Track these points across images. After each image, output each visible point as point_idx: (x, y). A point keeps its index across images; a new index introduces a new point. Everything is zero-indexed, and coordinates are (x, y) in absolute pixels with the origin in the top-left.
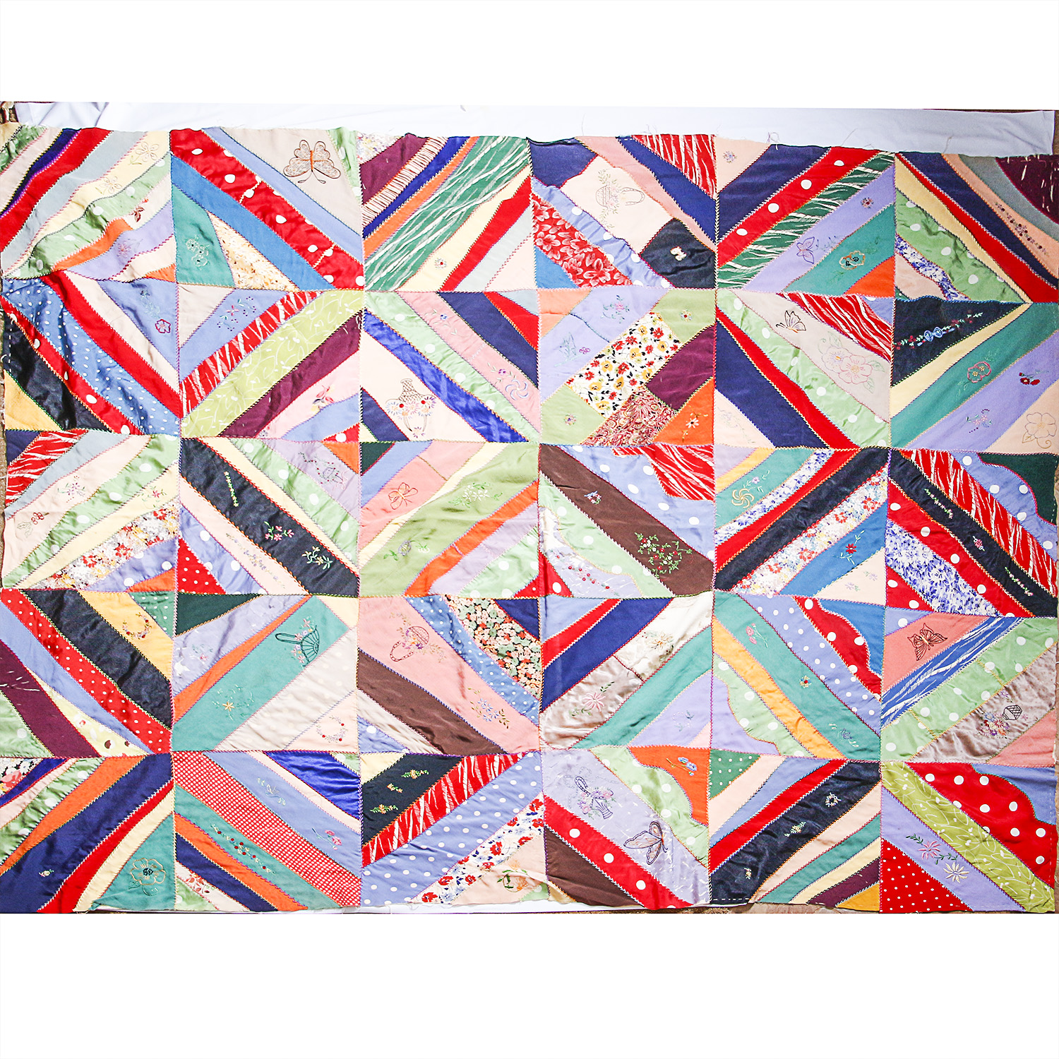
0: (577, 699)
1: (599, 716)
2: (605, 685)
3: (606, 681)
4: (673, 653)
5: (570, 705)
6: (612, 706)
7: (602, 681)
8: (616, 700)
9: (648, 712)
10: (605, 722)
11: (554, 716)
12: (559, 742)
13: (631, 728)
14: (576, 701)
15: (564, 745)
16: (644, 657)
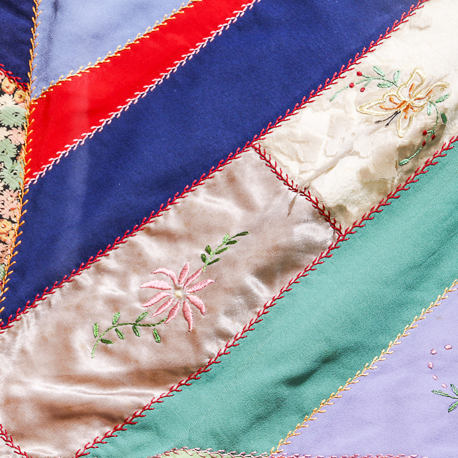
0: (124, 286)
1: (185, 345)
2: (217, 242)
3: (222, 230)
4: (446, 140)
5: (100, 307)
6: (231, 313)
7: (209, 230)
8: (245, 292)
9: (349, 339)
10: (202, 369)
11: (43, 341)
12: (47, 433)
13: (285, 391)
14: (119, 293)
15: (62, 446)
16: (350, 152)
